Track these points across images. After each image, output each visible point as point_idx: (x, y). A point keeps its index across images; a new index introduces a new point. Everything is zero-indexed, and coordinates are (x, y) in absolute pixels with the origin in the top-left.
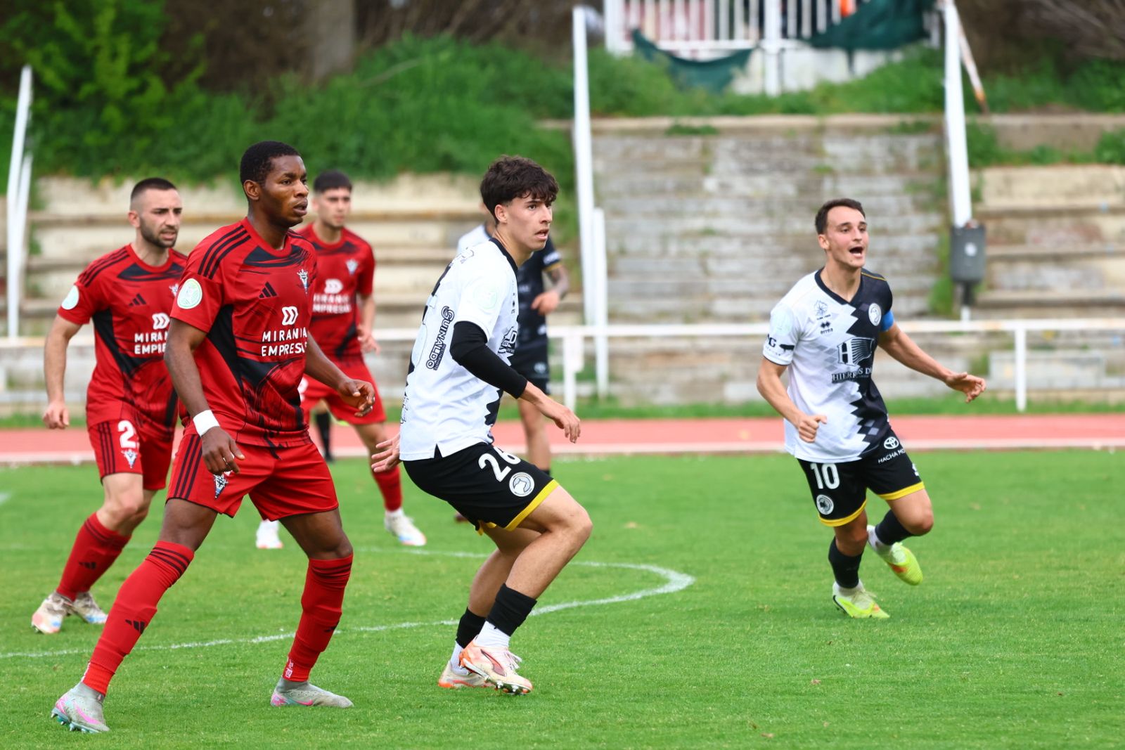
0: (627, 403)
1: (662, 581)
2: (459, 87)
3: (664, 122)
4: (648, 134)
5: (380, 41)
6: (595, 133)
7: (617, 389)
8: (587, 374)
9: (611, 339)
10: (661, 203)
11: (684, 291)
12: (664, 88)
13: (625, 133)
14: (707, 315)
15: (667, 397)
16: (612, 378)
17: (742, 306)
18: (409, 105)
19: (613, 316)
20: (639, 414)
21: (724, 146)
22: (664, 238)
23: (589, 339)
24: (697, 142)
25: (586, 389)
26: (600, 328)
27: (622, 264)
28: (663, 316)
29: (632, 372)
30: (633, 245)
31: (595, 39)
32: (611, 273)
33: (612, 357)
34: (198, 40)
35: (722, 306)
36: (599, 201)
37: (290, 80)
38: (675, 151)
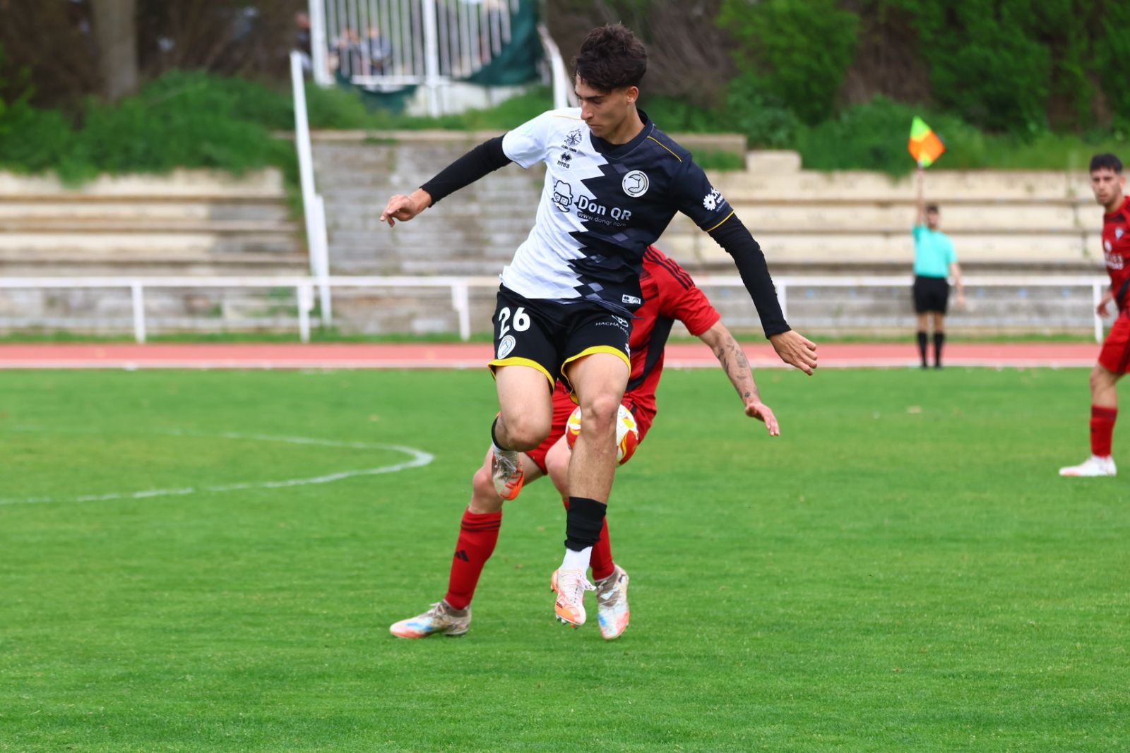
0: (345, 332)
1: (411, 458)
2: (213, 107)
3: (359, 135)
4: (349, 143)
5: (156, 74)
6: (313, 142)
7: (338, 323)
8: (316, 312)
9: (332, 288)
10: (360, 192)
11: (381, 254)
12: (358, 110)
13: (332, 143)
14: (397, 271)
15: (372, 328)
16: (335, 314)
17: (422, 266)
18: (179, 120)
19: (333, 271)
20: (356, 340)
21: (404, 153)
22: (365, 217)
23: (316, 288)
24: (384, 151)
25: (316, 322)
26: (324, 280)
27: (337, 234)
28: (367, 272)
29: (348, 311)
30: (344, 220)
31: (308, 75)
32: (330, 240)
33: (334, 300)
34: (26, 72)
35: (409, 265)
36: (318, 189)
37: (93, 101)
38: (369, 155)
